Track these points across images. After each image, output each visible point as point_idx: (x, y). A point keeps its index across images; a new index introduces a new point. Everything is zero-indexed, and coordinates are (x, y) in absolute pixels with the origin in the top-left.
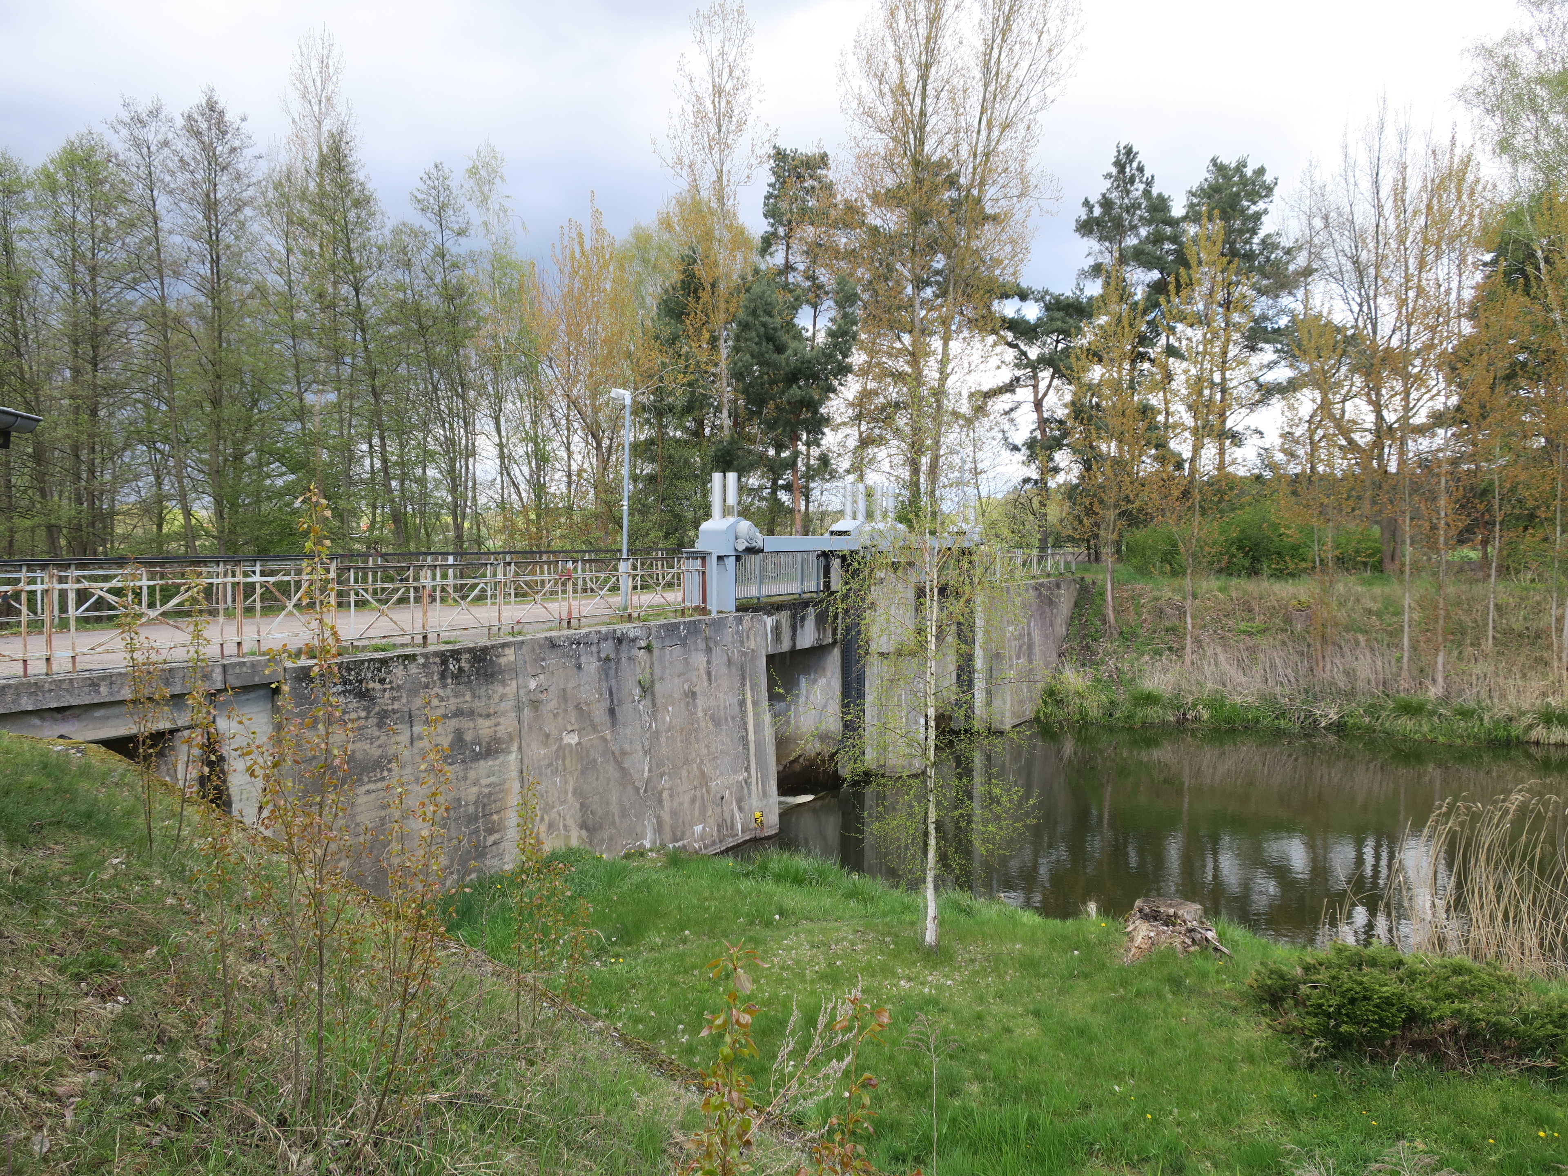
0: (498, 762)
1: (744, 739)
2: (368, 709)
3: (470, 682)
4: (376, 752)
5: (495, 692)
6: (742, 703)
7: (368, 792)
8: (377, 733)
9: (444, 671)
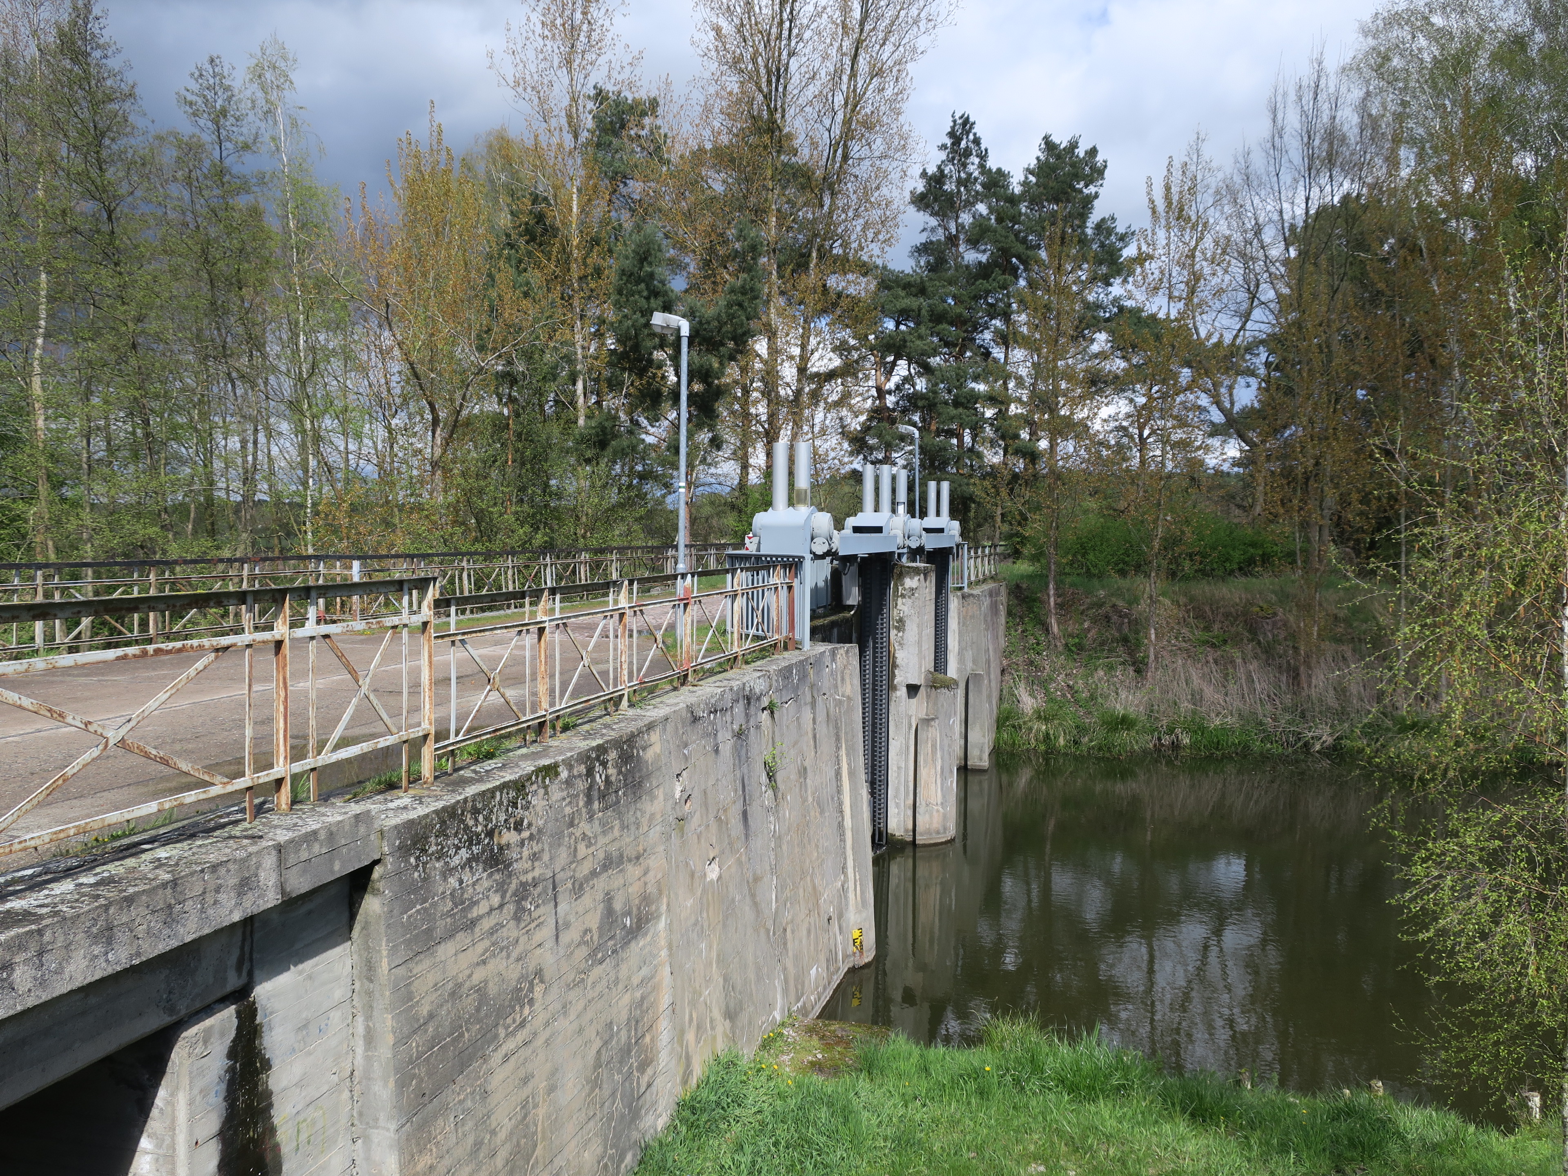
0: (648, 938)
1: (841, 826)
2: (501, 888)
3: (618, 802)
4: (513, 973)
5: (643, 813)
6: (838, 774)
7: (506, 1058)
8: (514, 934)
9: (590, 788)
